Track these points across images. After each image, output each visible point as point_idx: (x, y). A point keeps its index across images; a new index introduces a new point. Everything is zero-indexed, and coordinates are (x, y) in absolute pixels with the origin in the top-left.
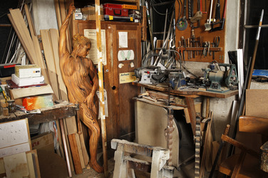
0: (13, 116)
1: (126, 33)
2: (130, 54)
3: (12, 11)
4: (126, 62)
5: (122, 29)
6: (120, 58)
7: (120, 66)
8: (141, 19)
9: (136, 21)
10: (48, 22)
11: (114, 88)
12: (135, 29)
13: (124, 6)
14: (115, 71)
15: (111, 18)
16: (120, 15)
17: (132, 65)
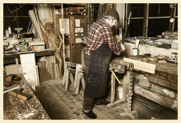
0: (29, 52)
1: (79, 20)
2: (81, 30)
3: (30, 11)
4: (79, 33)
5: (77, 18)
6: (76, 32)
7: (76, 35)
8: (87, 13)
9: (84, 14)
10: (45, 15)
11: (73, 45)
12: (84, 18)
13: (78, 8)
14: (74, 37)
15: (72, 13)
16: (76, 12)
17: (82, 35)
